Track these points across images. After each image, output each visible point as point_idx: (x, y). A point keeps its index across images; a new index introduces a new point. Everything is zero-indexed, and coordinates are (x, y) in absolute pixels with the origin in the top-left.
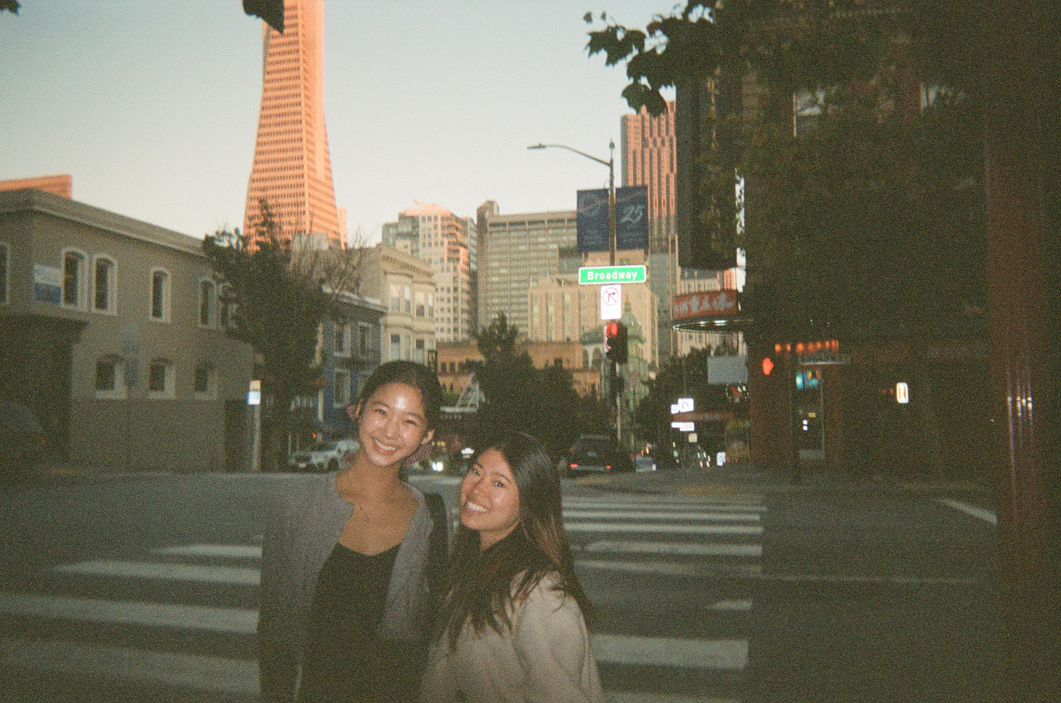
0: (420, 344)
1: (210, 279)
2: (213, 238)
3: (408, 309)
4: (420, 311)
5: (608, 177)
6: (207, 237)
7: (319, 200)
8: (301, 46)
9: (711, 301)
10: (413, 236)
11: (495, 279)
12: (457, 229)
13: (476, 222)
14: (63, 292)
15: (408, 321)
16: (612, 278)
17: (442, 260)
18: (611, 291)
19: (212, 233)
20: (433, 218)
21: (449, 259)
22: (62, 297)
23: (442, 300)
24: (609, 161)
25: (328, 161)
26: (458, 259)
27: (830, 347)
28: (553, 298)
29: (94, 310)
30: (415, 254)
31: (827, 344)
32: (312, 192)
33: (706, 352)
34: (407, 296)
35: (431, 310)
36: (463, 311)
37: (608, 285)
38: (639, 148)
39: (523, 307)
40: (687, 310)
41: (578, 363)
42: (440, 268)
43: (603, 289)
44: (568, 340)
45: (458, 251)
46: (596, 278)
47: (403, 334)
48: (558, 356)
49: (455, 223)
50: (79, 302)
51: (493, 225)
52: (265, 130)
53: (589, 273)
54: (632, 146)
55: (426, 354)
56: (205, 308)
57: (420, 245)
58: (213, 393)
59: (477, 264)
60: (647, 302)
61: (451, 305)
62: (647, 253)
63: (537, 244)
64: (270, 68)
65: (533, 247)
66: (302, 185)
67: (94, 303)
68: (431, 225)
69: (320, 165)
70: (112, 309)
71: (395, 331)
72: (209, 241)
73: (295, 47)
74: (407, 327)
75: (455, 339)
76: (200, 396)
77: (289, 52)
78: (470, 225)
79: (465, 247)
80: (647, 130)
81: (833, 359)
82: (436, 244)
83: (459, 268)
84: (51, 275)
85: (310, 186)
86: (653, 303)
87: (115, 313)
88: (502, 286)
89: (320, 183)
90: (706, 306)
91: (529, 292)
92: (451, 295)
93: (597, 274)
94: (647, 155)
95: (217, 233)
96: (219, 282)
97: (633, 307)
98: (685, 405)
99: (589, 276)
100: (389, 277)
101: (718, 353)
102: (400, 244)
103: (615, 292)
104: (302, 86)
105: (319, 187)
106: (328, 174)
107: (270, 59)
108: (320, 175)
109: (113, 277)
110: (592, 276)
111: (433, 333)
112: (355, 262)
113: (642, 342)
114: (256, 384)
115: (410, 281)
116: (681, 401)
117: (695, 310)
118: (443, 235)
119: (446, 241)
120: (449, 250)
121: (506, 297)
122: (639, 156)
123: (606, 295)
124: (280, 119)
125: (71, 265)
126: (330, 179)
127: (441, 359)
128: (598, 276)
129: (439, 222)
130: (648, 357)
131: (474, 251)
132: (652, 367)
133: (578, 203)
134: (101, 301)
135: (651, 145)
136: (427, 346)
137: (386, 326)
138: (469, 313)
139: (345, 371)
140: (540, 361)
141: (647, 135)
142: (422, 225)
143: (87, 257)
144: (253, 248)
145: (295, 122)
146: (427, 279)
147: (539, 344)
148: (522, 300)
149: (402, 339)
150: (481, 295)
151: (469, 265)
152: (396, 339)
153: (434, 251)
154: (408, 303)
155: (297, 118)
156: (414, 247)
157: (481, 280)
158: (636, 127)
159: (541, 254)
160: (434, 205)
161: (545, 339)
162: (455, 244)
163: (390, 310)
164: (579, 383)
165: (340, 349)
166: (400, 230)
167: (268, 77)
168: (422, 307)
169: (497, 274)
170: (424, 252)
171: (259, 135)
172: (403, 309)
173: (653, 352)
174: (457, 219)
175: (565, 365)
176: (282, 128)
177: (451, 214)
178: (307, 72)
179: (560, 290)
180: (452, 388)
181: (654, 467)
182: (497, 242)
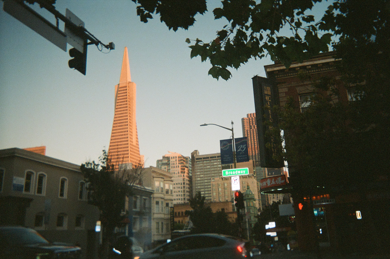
0: (167, 205)
1: (83, 181)
2: (84, 165)
3: (162, 191)
4: (167, 192)
5: (232, 135)
6: (82, 165)
7: (135, 153)
8: (128, 99)
9: (275, 181)
10: (168, 164)
11: (199, 179)
12: (184, 161)
13: (191, 158)
14: (24, 187)
15: (162, 196)
16: (235, 173)
17: (179, 172)
18: (235, 179)
19: (84, 163)
20: (175, 158)
21: (181, 172)
22: (24, 189)
23: (179, 188)
24: (231, 129)
25: (137, 138)
26: (185, 172)
27: (326, 197)
28: (220, 185)
29: (36, 194)
30: (169, 171)
31: (325, 196)
32: (131, 150)
33: (279, 203)
34: (162, 186)
35: (172, 191)
36: (187, 191)
37: (234, 176)
38: (249, 129)
39: (210, 189)
40: (266, 185)
41: (231, 210)
42: (178, 176)
43: (232, 178)
44: (227, 201)
45: (184, 169)
46: (229, 174)
47: (160, 201)
48: (223, 207)
49: (183, 159)
50: (31, 191)
51: (197, 159)
52: (115, 128)
53: (226, 172)
54: (246, 129)
55: (170, 208)
56: (81, 192)
57: (171, 167)
58: (83, 227)
59: (191, 173)
60: (256, 185)
61: (182, 190)
62: (254, 167)
63: (214, 165)
64: (117, 107)
65: (212, 167)
66: (128, 147)
67: (36, 191)
68: (174, 160)
69: (134, 140)
70: (44, 194)
71: (157, 200)
72: (83, 166)
73: (126, 100)
74: (162, 198)
75: (184, 202)
76: (77, 228)
77: (124, 101)
78: (189, 159)
79: (187, 167)
80: (251, 123)
81: (328, 202)
82: (176, 167)
83: (185, 176)
84: (20, 181)
85: (131, 148)
86: (258, 186)
87: (45, 195)
88: (201, 181)
89: (135, 146)
90: (273, 183)
91: (211, 183)
92: (182, 186)
93: (229, 172)
94: (252, 131)
95: (86, 163)
96: (87, 182)
97: (250, 187)
98: (272, 225)
99: (226, 173)
100: (155, 179)
101: (283, 203)
102: (163, 167)
103: (237, 179)
104: (128, 113)
105: (134, 147)
106: (137, 143)
107: (117, 104)
108: (134, 143)
109: (45, 181)
110: (227, 173)
111: (172, 200)
112: (139, 173)
113: (255, 200)
114: (99, 223)
115: (163, 180)
116: (270, 223)
117: (269, 185)
118: (179, 163)
119: (180, 165)
120: (181, 169)
121: (203, 186)
122: (249, 132)
123: (234, 180)
124: (120, 124)
125: (29, 176)
126: (138, 145)
127: (175, 211)
128: (230, 173)
129: (177, 159)
130: (257, 206)
131: (191, 169)
132: (259, 210)
133: (221, 146)
134: (40, 191)
135: (253, 128)
136: (170, 205)
137: (154, 198)
138: (189, 192)
139: (137, 216)
140: (215, 210)
141: (251, 125)
142: (171, 160)
143: (35, 173)
144: (100, 168)
145: (125, 125)
146: (170, 179)
147: (215, 203)
148: (209, 186)
149: (160, 203)
150: (194, 185)
151: (189, 174)
152: (157, 203)
153: (176, 169)
154: (162, 188)
155: (126, 124)
156: (168, 169)
157: (194, 179)
158: (247, 122)
159: (215, 169)
160: (175, 153)
161: (218, 201)
162: (183, 166)
163: (155, 192)
164: (231, 218)
165: (135, 207)
166: (163, 162)
167: (116, 110)
168: (168, 190)
169: (199, 177)
170: (172, 170)
171: (113, 130)
172: (160, 191)
173: (259, 204)
174: (184, 157)
175: (226, 211)
176: (121, 127)
177: (182, 156)
178: (130, 108)
179: (223, 182)
180: (182, 222)
181: (260, 253)
182: (199, 165)
